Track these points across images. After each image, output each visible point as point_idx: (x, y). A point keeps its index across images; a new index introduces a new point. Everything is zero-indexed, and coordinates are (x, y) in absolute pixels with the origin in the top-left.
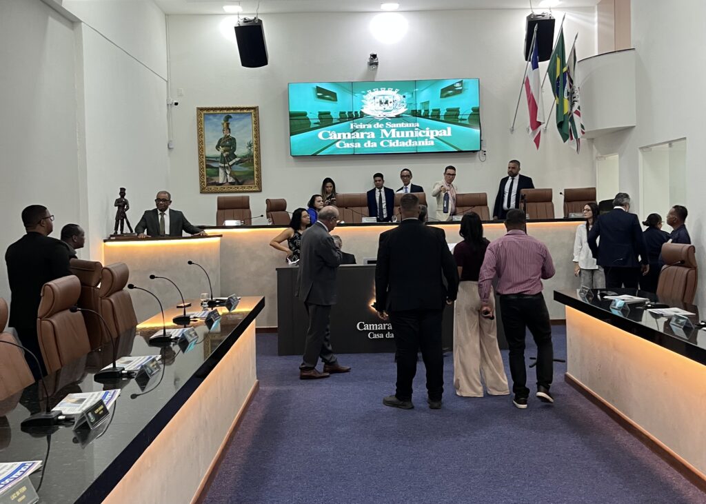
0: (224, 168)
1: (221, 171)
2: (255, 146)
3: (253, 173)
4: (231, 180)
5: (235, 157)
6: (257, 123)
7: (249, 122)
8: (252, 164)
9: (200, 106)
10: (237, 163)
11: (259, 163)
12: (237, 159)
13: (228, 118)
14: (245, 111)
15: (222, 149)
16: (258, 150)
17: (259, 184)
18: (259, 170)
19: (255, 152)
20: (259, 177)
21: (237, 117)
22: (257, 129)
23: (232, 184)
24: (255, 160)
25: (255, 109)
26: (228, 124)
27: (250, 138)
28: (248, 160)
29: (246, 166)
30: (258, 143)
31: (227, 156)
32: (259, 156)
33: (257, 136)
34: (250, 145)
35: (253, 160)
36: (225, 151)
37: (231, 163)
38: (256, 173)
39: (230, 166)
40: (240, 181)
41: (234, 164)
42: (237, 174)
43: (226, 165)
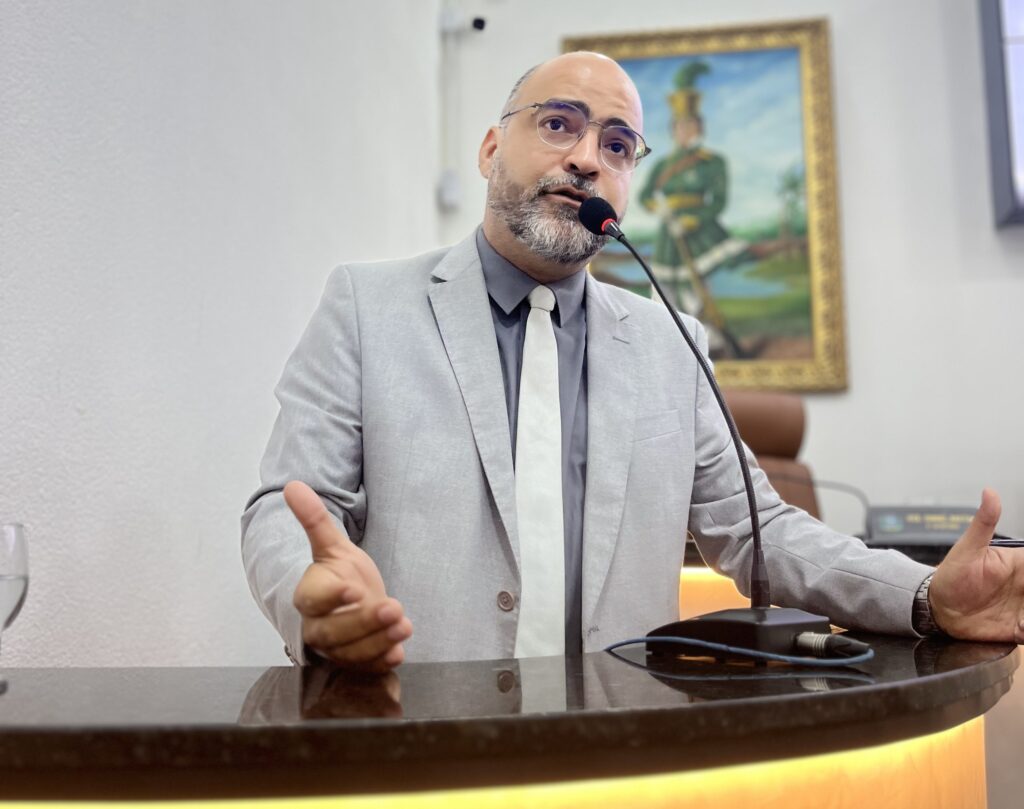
2: (814, 186)
3: (804, 308)
5: (722, 235)
6: (824, 86)
7: (790, 86)
8: (804, 266)
9: (574, 31)
10: (733, 263)
11: (833, 262)
12: (732, 247)
13: (694, 73)
15: (663, 204)
16: (830, 200)
17: (838, 352)
18: (835, 290)
19: (815, 214)
20: (836, 321)
21: (736, 66)
22: (826, 115)
24: (816, 246)
25: (816, 28)
26: (692, 102)
27: (794, 152)
28: (782, 248)
29: (776, 274)
30: (828, 172)
31: (690, 235)
32: (832, 231)
33: (826, 143)
34: (793, 185)
35: (804, 248)
36: (678, 212)
37: (704, 263)
38: (820, 306)
39: (702, 278)
40: (746, 342)
41: (716, 268)
42: (731, 311)
43: (684, 273)
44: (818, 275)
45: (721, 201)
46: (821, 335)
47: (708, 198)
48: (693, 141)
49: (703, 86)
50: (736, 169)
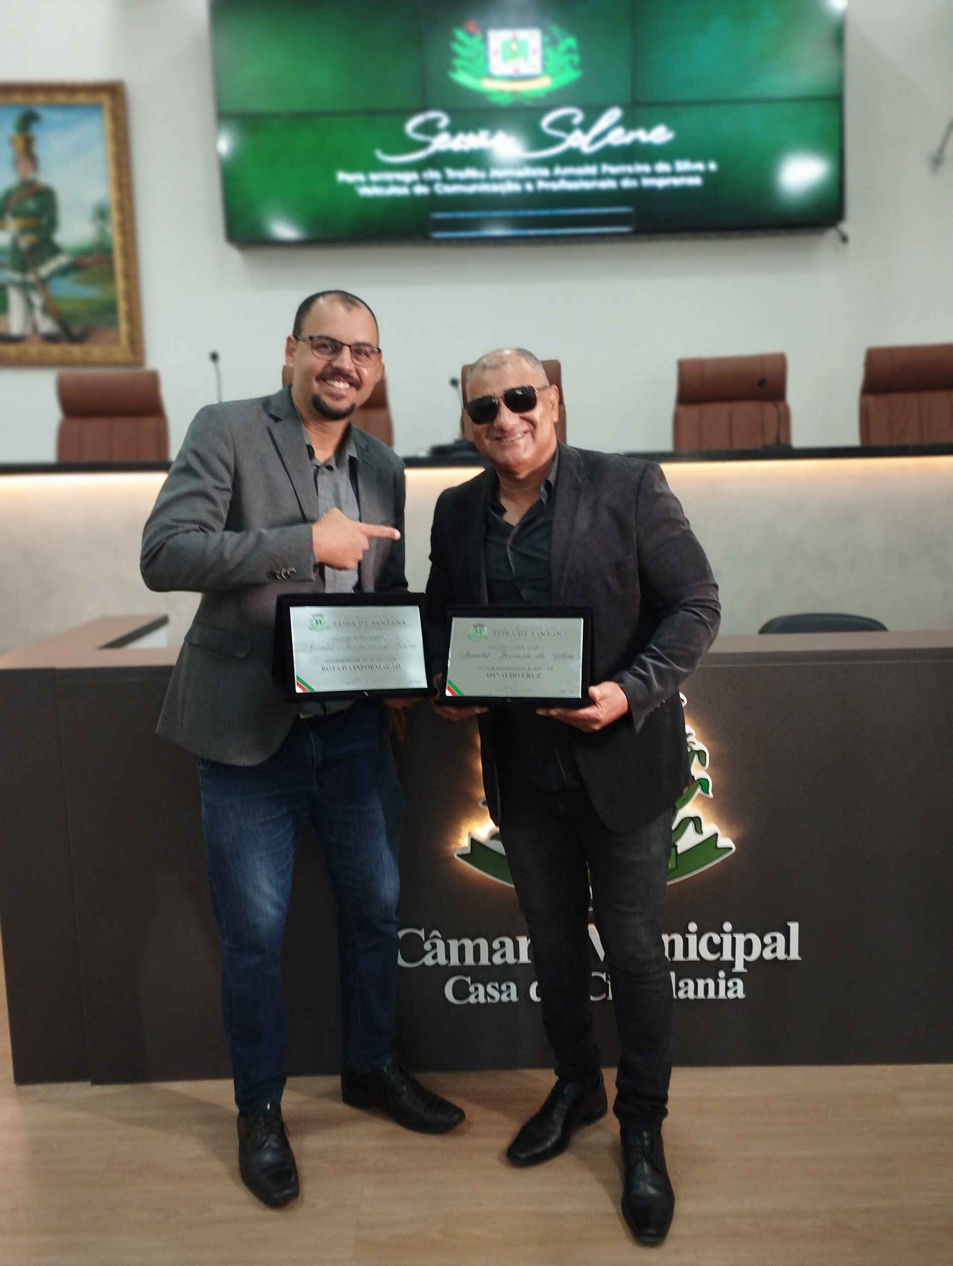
0: (24, 287)
1: (15, 298)
2: (115, 216)
3: (115, 306)
4: (46, 325)
6: (122, 135)
8: (109, 276)
10: (64, 272)
11: (131, 273)
12: (62, 260)
13: (27, 121)
14: (82, 97)
16: (128, 227)
17: (136, 341)
18: (133, 293)
19: (119, 240)
20: (135, 318)
21: (57, 115)
22: (123, 160)
23: (50, 339)
24: (119, 263)
25: (116, 89)
27: (102, 190)
28: (96, 260)
29: (92, 281)
30: (126, 206)
32: (130, 251)
33: (124, 181)
34: (101, 214)
35: (111, 263)
36: (24, 231)
37: (45, 270)
38: (122, 306)
39: (43, 283)
40: (76, 329)
41: (53, 275)
42: (65, 307)
43: (30, 278)
44: (120, 284)
45: (52, 224)
46: (124, 327)
47: (44, 221)
48: (31, 175)
49: (37, 131)
50: (64, 200)
